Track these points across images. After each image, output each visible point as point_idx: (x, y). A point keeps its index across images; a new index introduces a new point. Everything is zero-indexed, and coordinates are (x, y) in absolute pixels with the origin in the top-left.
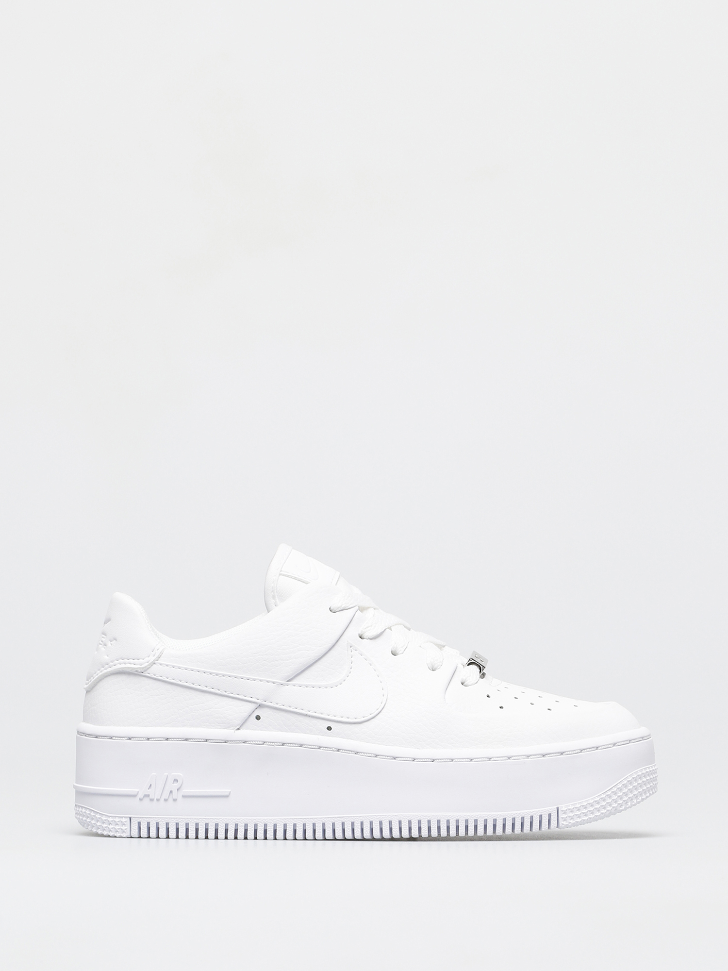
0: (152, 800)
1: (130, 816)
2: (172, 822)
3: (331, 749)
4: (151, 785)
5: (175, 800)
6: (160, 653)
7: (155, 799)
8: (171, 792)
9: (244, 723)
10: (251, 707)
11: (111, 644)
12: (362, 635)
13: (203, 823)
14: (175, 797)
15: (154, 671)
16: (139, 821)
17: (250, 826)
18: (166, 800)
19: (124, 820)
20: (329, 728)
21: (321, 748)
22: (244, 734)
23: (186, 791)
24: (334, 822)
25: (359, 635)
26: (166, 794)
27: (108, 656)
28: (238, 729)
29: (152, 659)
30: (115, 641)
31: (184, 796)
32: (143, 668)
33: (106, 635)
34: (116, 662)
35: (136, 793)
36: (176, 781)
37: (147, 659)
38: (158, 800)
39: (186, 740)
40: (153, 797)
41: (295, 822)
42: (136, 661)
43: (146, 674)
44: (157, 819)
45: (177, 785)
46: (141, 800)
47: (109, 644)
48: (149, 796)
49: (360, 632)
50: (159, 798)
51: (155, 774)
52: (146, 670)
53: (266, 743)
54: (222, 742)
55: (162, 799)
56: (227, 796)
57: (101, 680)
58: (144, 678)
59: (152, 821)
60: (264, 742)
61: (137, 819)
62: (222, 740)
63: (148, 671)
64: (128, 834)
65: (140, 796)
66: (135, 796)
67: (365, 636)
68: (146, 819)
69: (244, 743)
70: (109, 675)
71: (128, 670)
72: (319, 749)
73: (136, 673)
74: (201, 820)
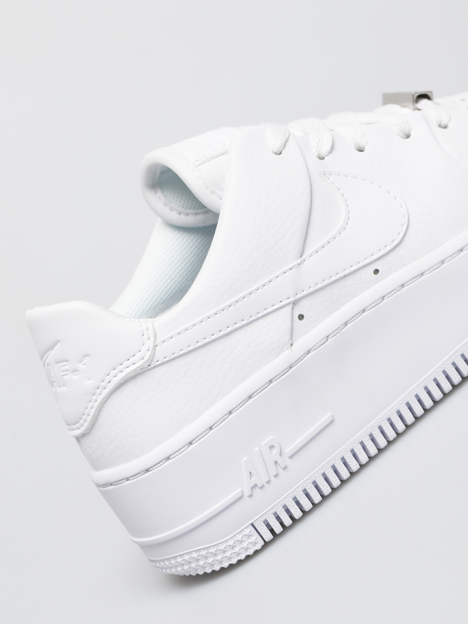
0: (262, 487)
1: (251, 522)
2: (298, 493)
3: (395, 291)
4: (250, 473)
5: (285, 468)
6: (153, 331)
7: (265, 484)
8: (276, 462)
9: (292, 334)
10: (286, 312)
11: (85, 364)
12: (319, 155)
13: (328, 468)
14: (283, 466)
15: (161, 353)
16: (263, 519)
17: (376, 434)
18: (276, 476)
19: (247, 531)
20: (376, 271)
21: (385, 298)
22: (301, 344)
23: (289, 450)
24: (452, 361)
25: (317, 157)
26: (273, 470)
27: (90, 380)
28: (292, 345)
29: (150, 343)
30: (87, 357)
31: (291, 457)
32: (148, 359)
33: (67, 361)
34: (108, 378)
35: (241, 494)
36: (272, 447)
37: (144, 348)
38: (268, 482)
39: (250, 397)
40: (262, 484)
41: (415, 393)
42: (132, 360)
43: (154, 364)
44: (281, 503)
45: (275, 451)
46: (250, 496)
47: (81, 366)
48: (256, 485)
49: (316, 154)
50: (268, 479)
51: (246, 458)
52: (152, 360)
53: (330, 337)
54: (287, 370)
55: (272, 478)
56: (332, 422)
57: (100, 410)
58: (154, 370)
59: (278, 508)
60: (328, 337)
61: (260, 520)
62: (286, 369)
63: (156, 359)
64: (261, 543)
65: (247, 492)
66: (241, 497)
67: (323, 155)
68: (270, 512)
69: (308, 354)
70: (109, 398)
71: (132, 375)
72: (383, 300)
73: (142, 371)
74: (324, 467)
